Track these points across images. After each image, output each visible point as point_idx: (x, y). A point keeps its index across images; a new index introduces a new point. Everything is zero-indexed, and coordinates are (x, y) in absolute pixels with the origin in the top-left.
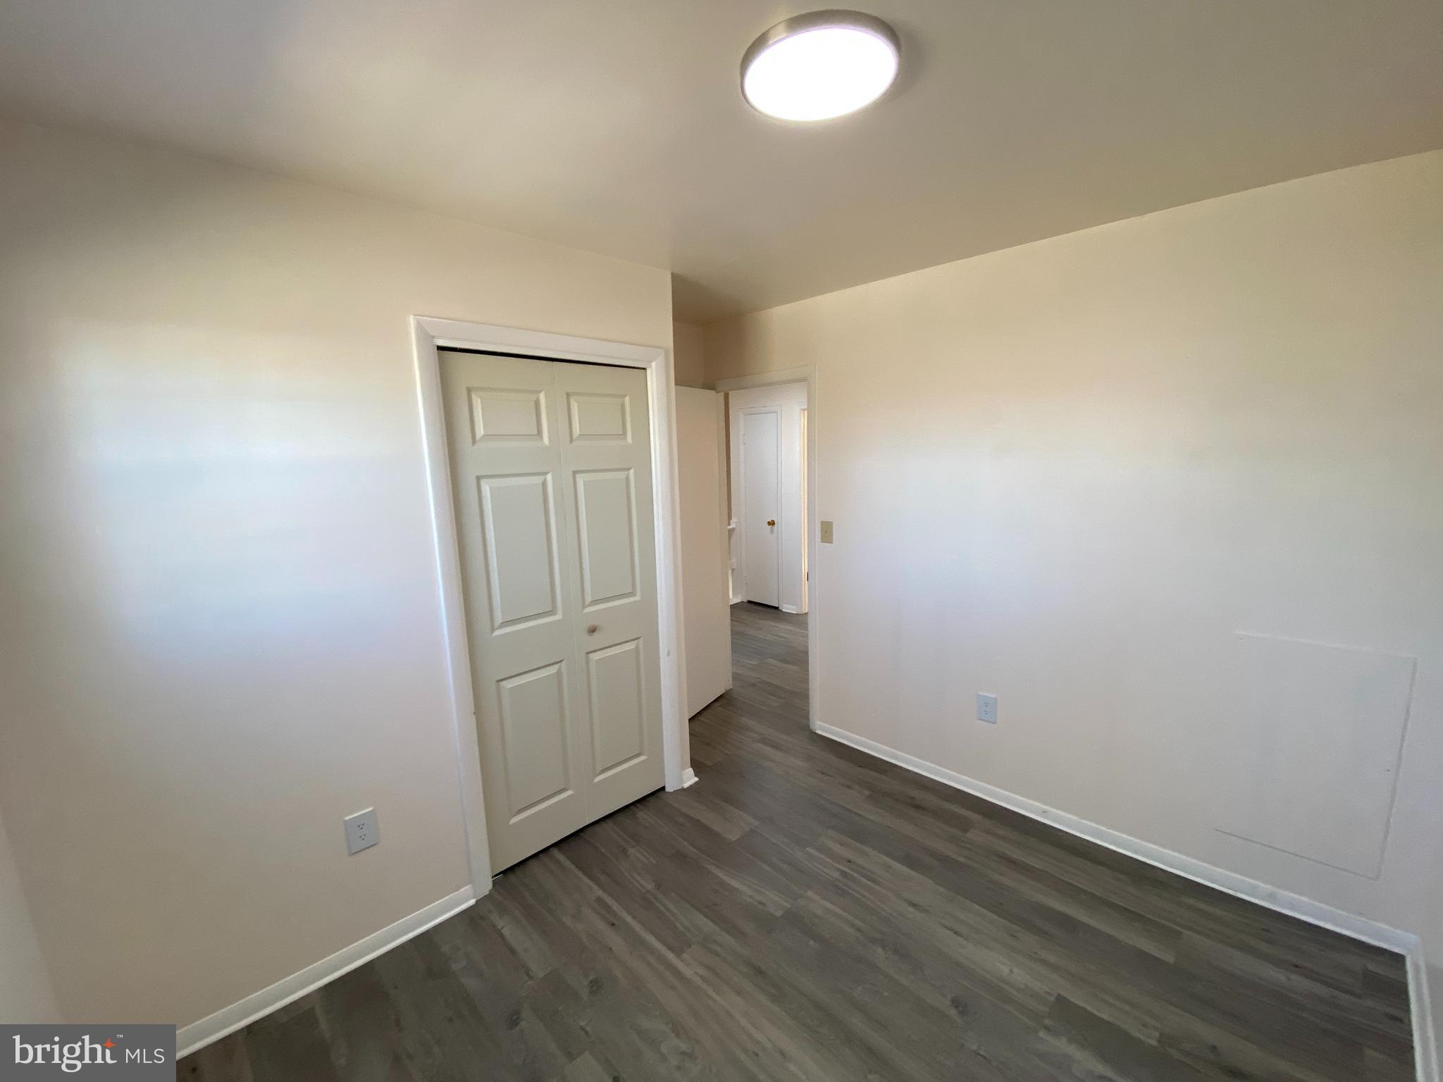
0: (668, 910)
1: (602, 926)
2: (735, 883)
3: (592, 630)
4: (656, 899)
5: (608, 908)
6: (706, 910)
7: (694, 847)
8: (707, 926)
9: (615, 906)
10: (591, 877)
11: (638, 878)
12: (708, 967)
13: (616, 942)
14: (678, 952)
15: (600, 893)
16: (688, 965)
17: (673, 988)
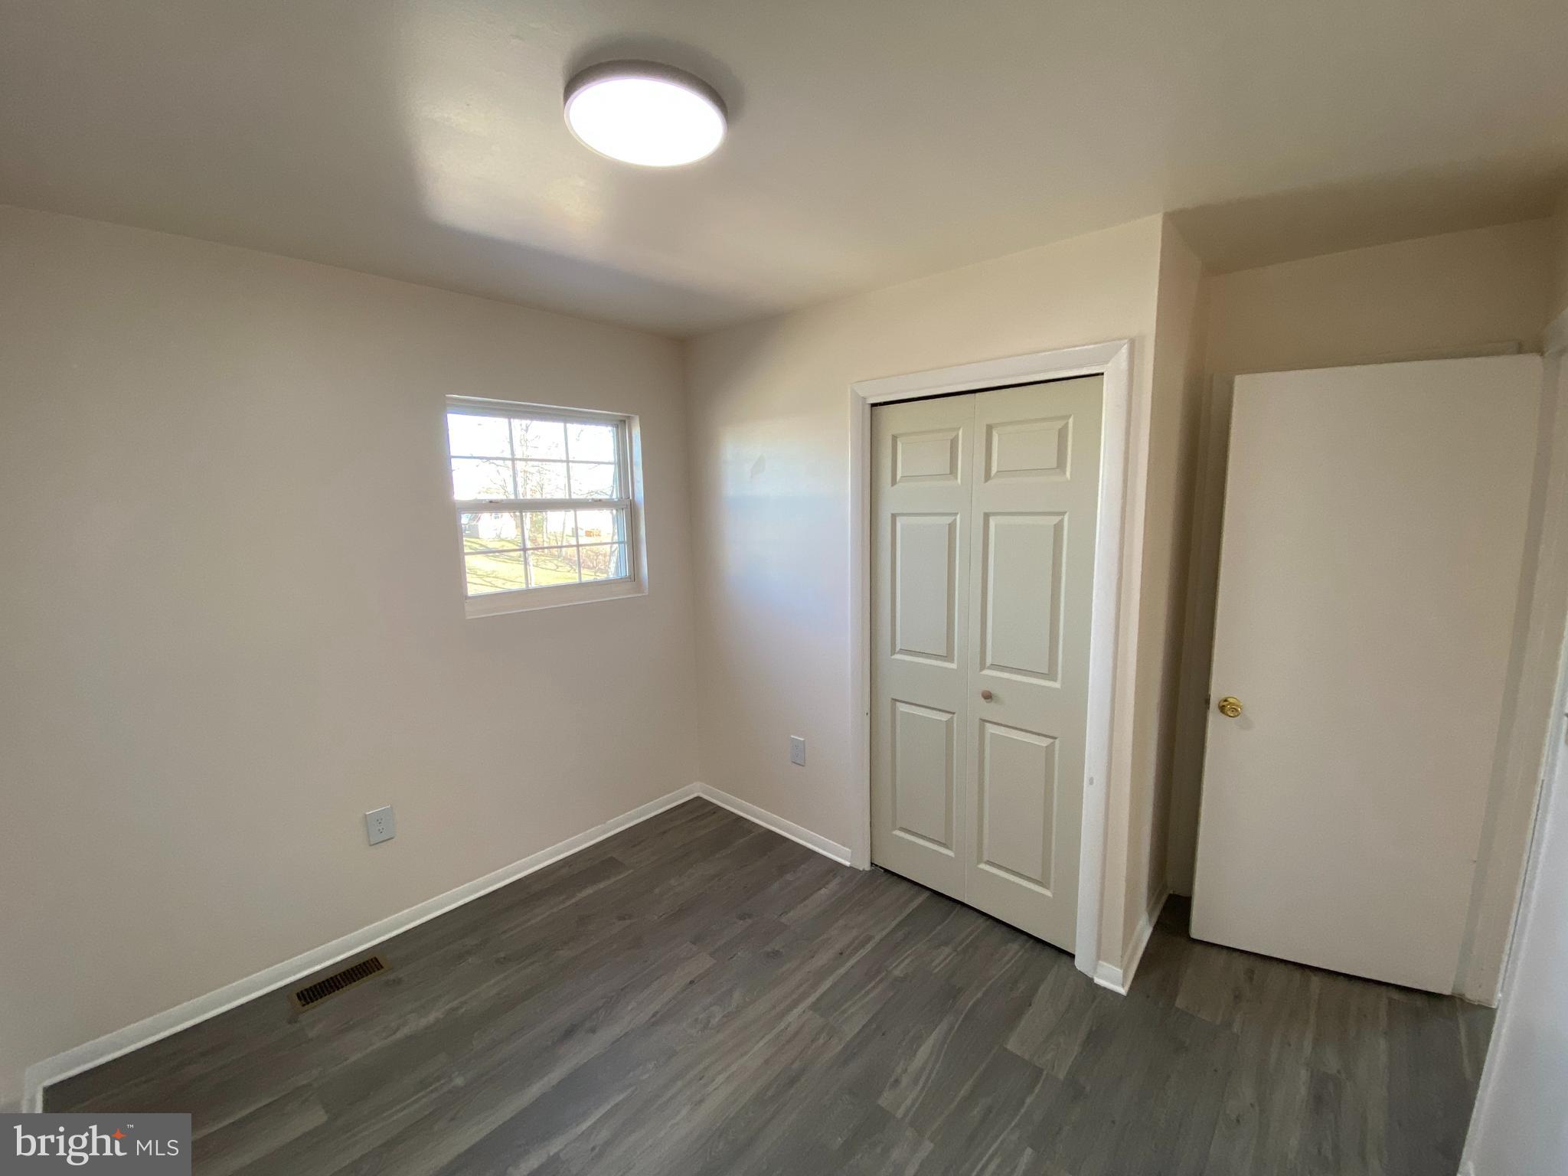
0: (868, 993)
1: (838, 947)
2: (924, 1051)
3: (988, 696)
4: (881, 981)
5: (863, 945)
6: (874, 1026)
7: (975, 1005)
8: (851, 1030)
9: (862, 953)
10: (899, 925)
11: (907, 962)
12: (797, 1033)
13: (823, 959)
14: (814, 1007)
15: (878, 938)
16: (800, 1016)
17: (774, 1007)
